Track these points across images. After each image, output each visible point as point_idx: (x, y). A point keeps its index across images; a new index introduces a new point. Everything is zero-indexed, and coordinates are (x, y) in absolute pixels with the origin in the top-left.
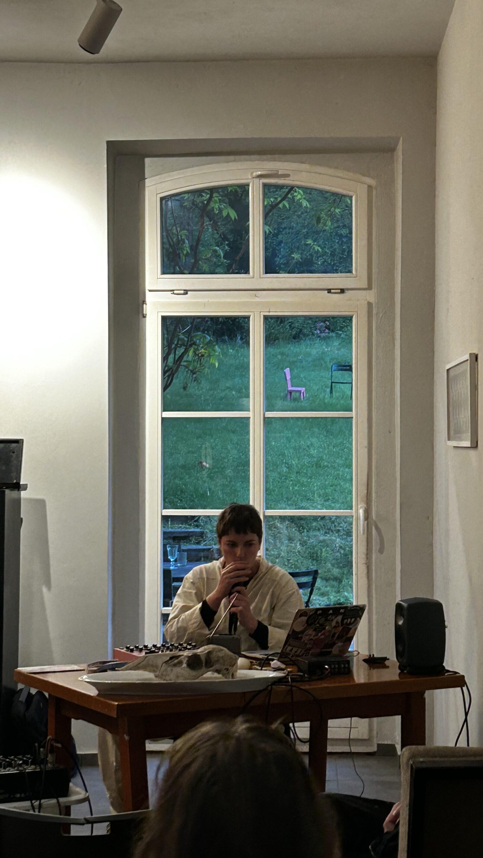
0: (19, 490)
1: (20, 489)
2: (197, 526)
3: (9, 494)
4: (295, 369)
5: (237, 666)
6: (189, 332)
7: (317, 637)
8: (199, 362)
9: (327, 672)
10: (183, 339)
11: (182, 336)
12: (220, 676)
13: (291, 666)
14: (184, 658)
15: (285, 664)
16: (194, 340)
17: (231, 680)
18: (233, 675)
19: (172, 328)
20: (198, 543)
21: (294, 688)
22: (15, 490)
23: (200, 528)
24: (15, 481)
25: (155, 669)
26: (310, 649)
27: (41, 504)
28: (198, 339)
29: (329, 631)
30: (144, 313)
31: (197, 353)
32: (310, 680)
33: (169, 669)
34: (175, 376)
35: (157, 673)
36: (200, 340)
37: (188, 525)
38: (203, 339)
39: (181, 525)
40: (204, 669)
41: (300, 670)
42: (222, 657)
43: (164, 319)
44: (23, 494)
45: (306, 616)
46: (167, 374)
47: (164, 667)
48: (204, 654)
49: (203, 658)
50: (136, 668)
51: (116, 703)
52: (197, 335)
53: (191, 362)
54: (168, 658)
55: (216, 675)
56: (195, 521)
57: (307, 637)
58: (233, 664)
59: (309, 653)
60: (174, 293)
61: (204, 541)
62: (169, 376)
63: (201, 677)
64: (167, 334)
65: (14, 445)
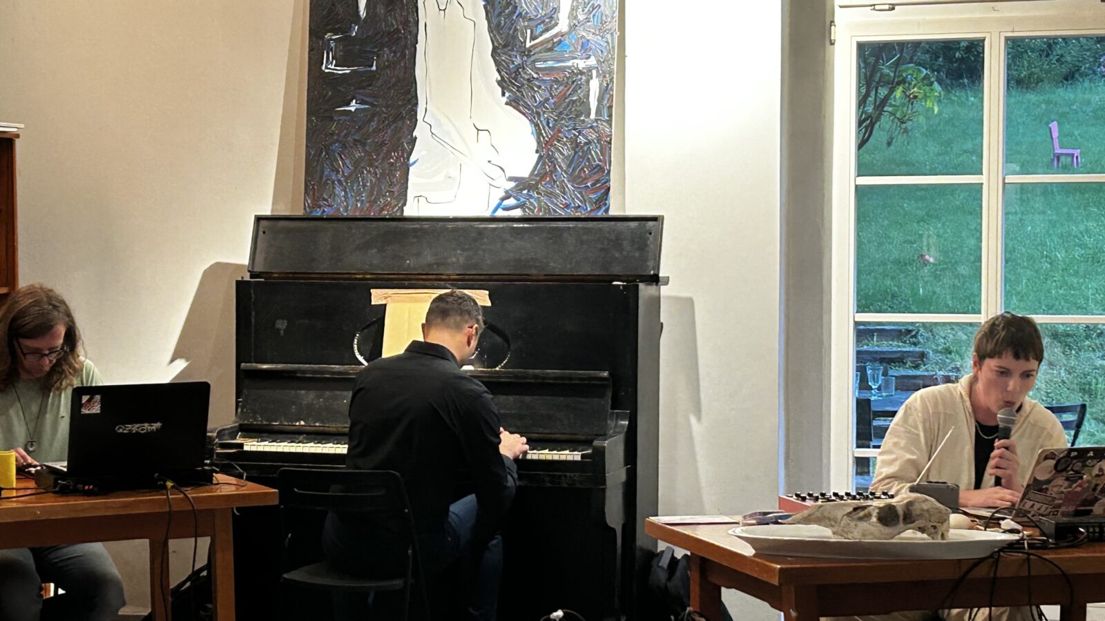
0: (657, 284)
1: (659, 284)
2: (915, 344)
3: (645, 290)
4: (1066, 124)
5: (949, 523)
6: (897, 64)
7: (1069, 489)
8: (910, 106)
9: (1082, 537)
10: (888, 75)
11: (886, 71)
12: (925, 536)
13: (1031, 529)
14: (874, 510)
15: (1022, 525)
16: (904, 75)
17: (940, 541)
18: (943, 536)
19: (872, 60)
20: (917, 367)
21: (1031, 557)
22: (652, 285)
23: (919, 346)
24: (652, 272)
25: (833, 523)
26: (1059, 506)
27: (688, 304)
28: (909, 74)
29: (1088, 482)
30: (832, 38)
31: (908, 94)
32: (1057, 547)
33: (852, 524)
34: (877, 126)
35: (835, 530)
36: (912, 75)
37: (902, 342)
38: (917, 74)
39: (890, 343)
40: (901, 525)
41: (1043, 534)
42: (928, 511)
43: (861, 47)
44: (664, 290)
45: (1053, 459)
46: (864, 125)
47: (846, 520)
48: (902, 505)
49: (900, 512)
50: (807, 520)
51: (779, 566)
52: (908, 68)
53: (899, 106)
54: (851, 509)
55: (919, 535)
56: (912, 337)
57: (1055, 489)
58: (944, 520)
59: (1058, 511)
60: (874, 9)
61: (924, 365)
62: (866, 127)
63: (897, 536)
64: (865, 68)
65: (651, 223)
